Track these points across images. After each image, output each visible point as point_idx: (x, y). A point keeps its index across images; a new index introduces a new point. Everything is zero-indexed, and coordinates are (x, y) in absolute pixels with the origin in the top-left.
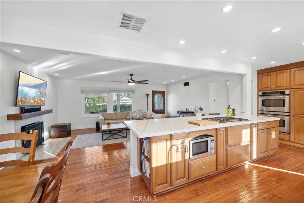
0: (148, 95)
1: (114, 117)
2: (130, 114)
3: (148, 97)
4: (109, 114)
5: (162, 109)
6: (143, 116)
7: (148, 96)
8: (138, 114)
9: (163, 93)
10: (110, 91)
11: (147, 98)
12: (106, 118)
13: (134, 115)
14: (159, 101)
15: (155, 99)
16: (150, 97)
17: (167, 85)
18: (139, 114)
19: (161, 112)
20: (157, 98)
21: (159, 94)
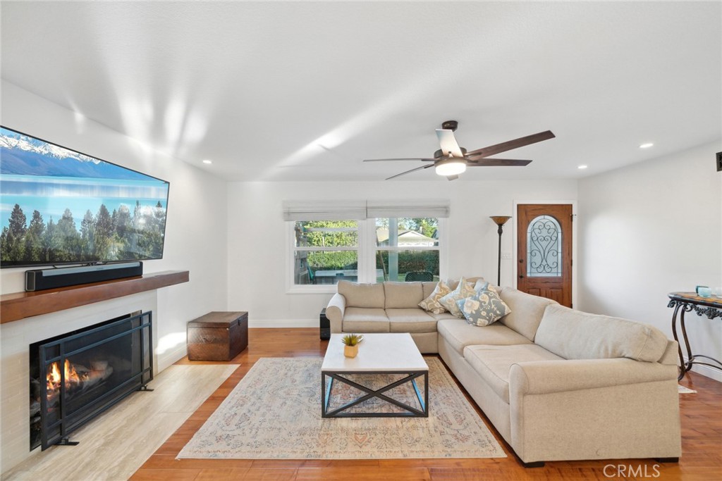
0: (500, 221)
1: (378, 299)
2: (435, 291)
3: (503, 227)
4: (363, 286)
5: (560, 275)
6: (492, 310)
7: (500, 225)
8: (468, 299)
9: (563, 214)
10: (368, 211)
11: (500, 232)
12: (352, 302)
13: (450, 298)
14: (547, 243)
15: (529, 235)
16: (511, 228)
17: (583, 181)
18: (476, 299)
19: (553, 288)
20: (537, 231)
21: (547, 217)
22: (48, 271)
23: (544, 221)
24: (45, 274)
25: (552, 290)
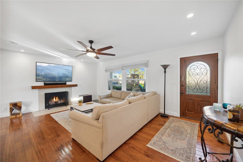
0: (165, 67)
9: (211, 59)
10: (122, 68)
14: (199, 76)
15: (187, 73)
19: (202, 101)
20: (193, 70)
21: (199, 62)
22: (46, 82)
23: (197, 65)
24: (46, 83)
25: (203, 102)
